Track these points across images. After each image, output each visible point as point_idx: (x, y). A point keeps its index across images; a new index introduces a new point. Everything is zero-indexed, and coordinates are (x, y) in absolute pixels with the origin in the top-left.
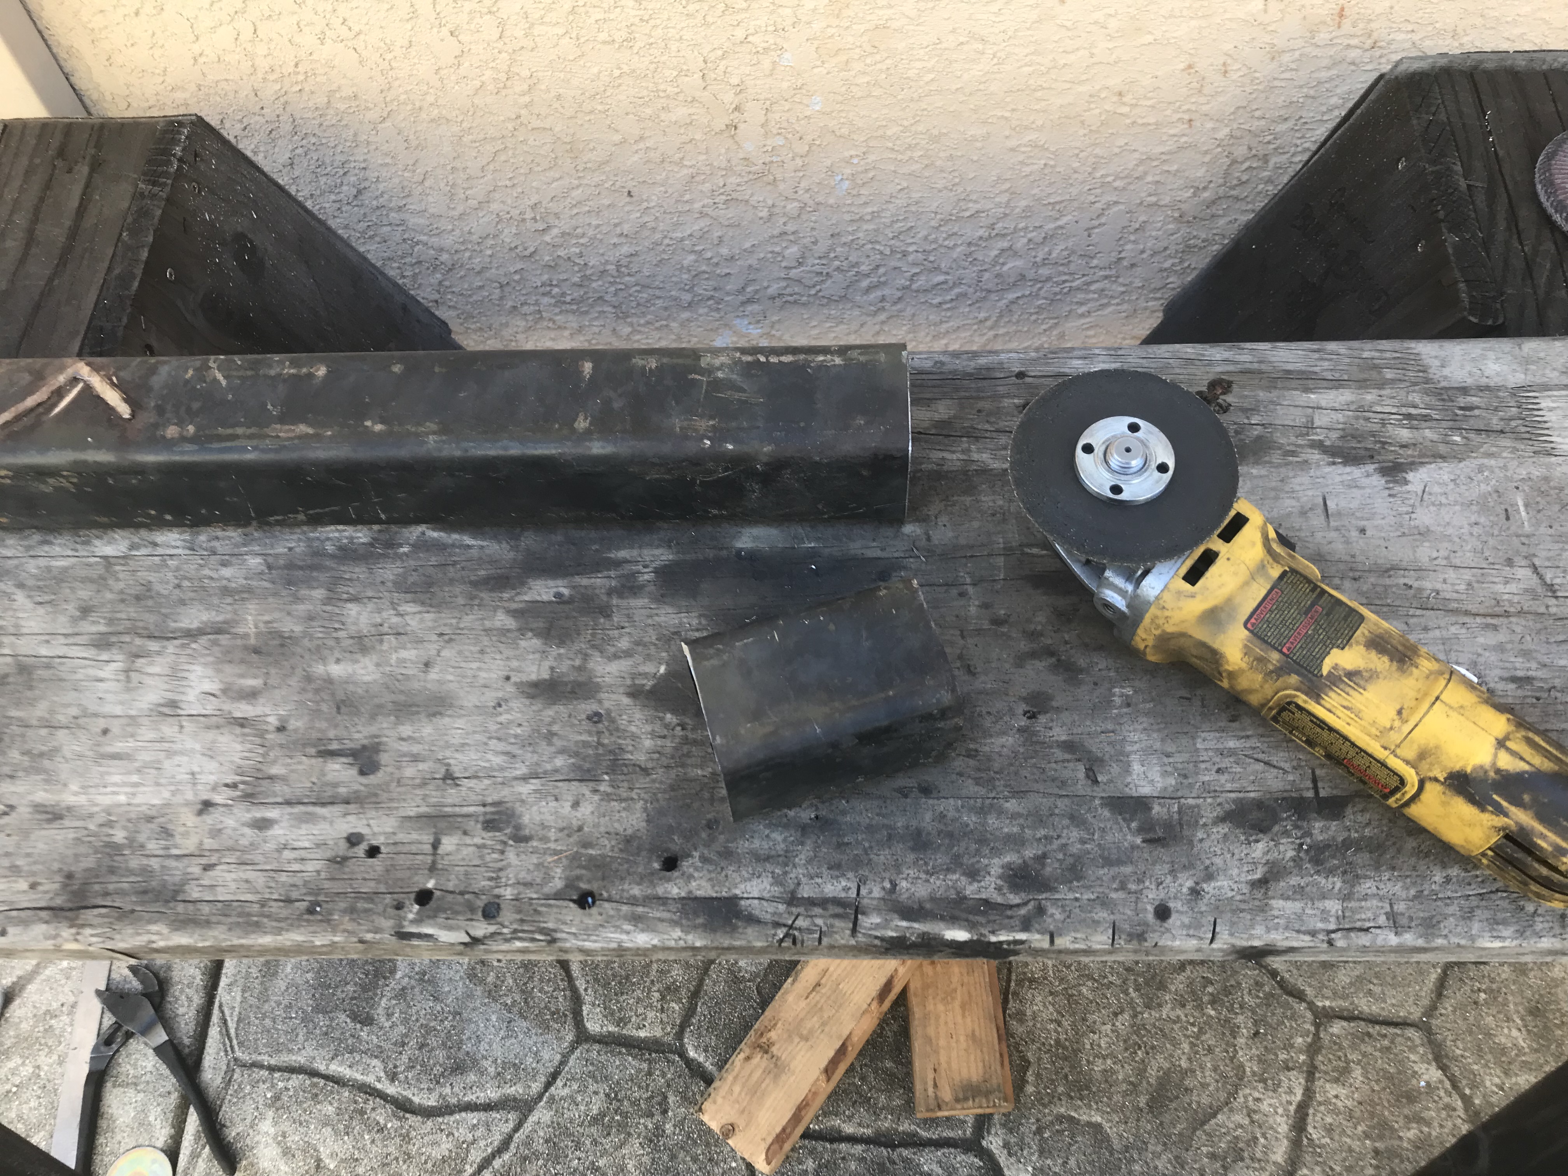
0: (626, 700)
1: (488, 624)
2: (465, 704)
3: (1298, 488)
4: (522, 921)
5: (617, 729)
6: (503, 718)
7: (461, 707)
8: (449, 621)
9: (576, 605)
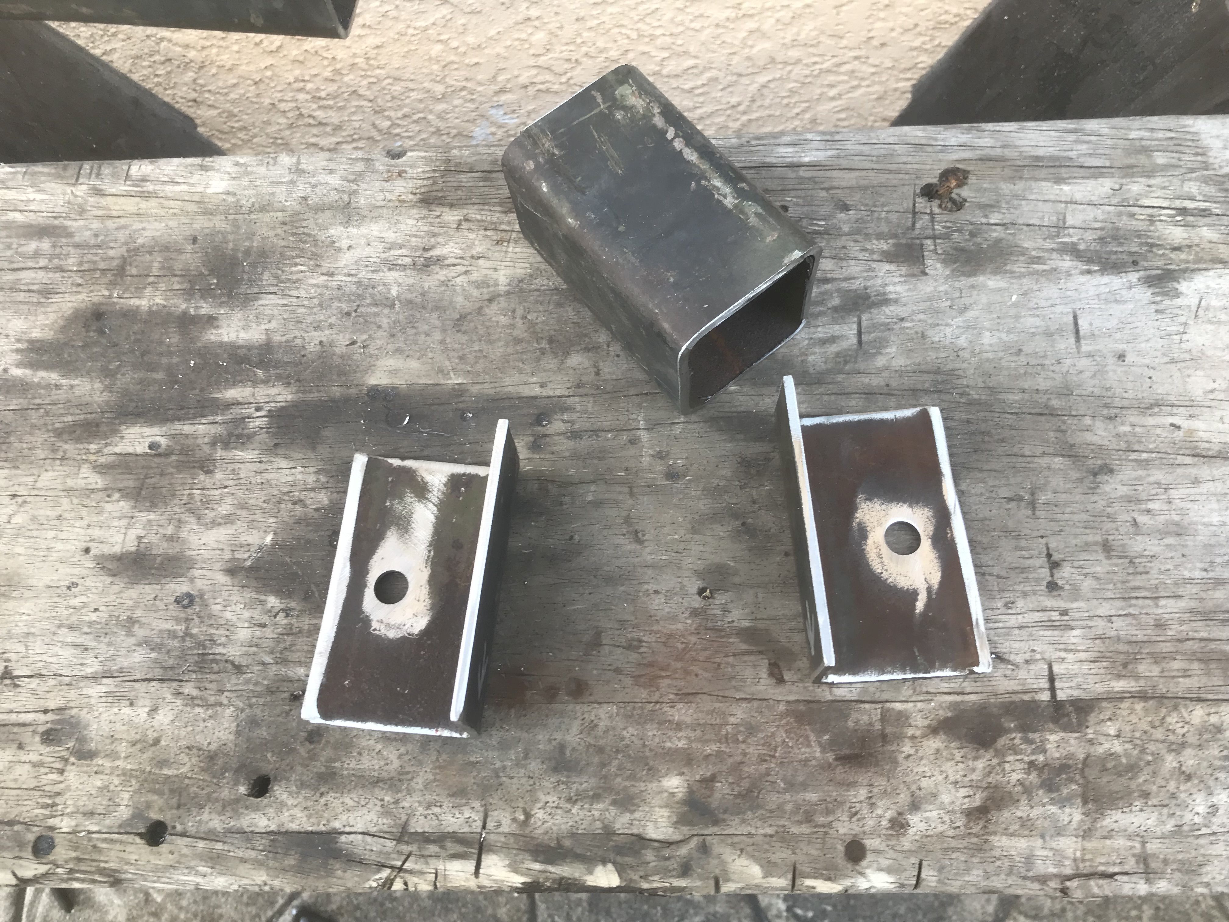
0: (223, 579)
1: (70, 483)
2: (34, 582)
3: (1043, 303)
4: (79, 860)
5: (210, 616)
6: (75, 602)
7: (29, 588)
8: (25, 479)
9: (174, 457)
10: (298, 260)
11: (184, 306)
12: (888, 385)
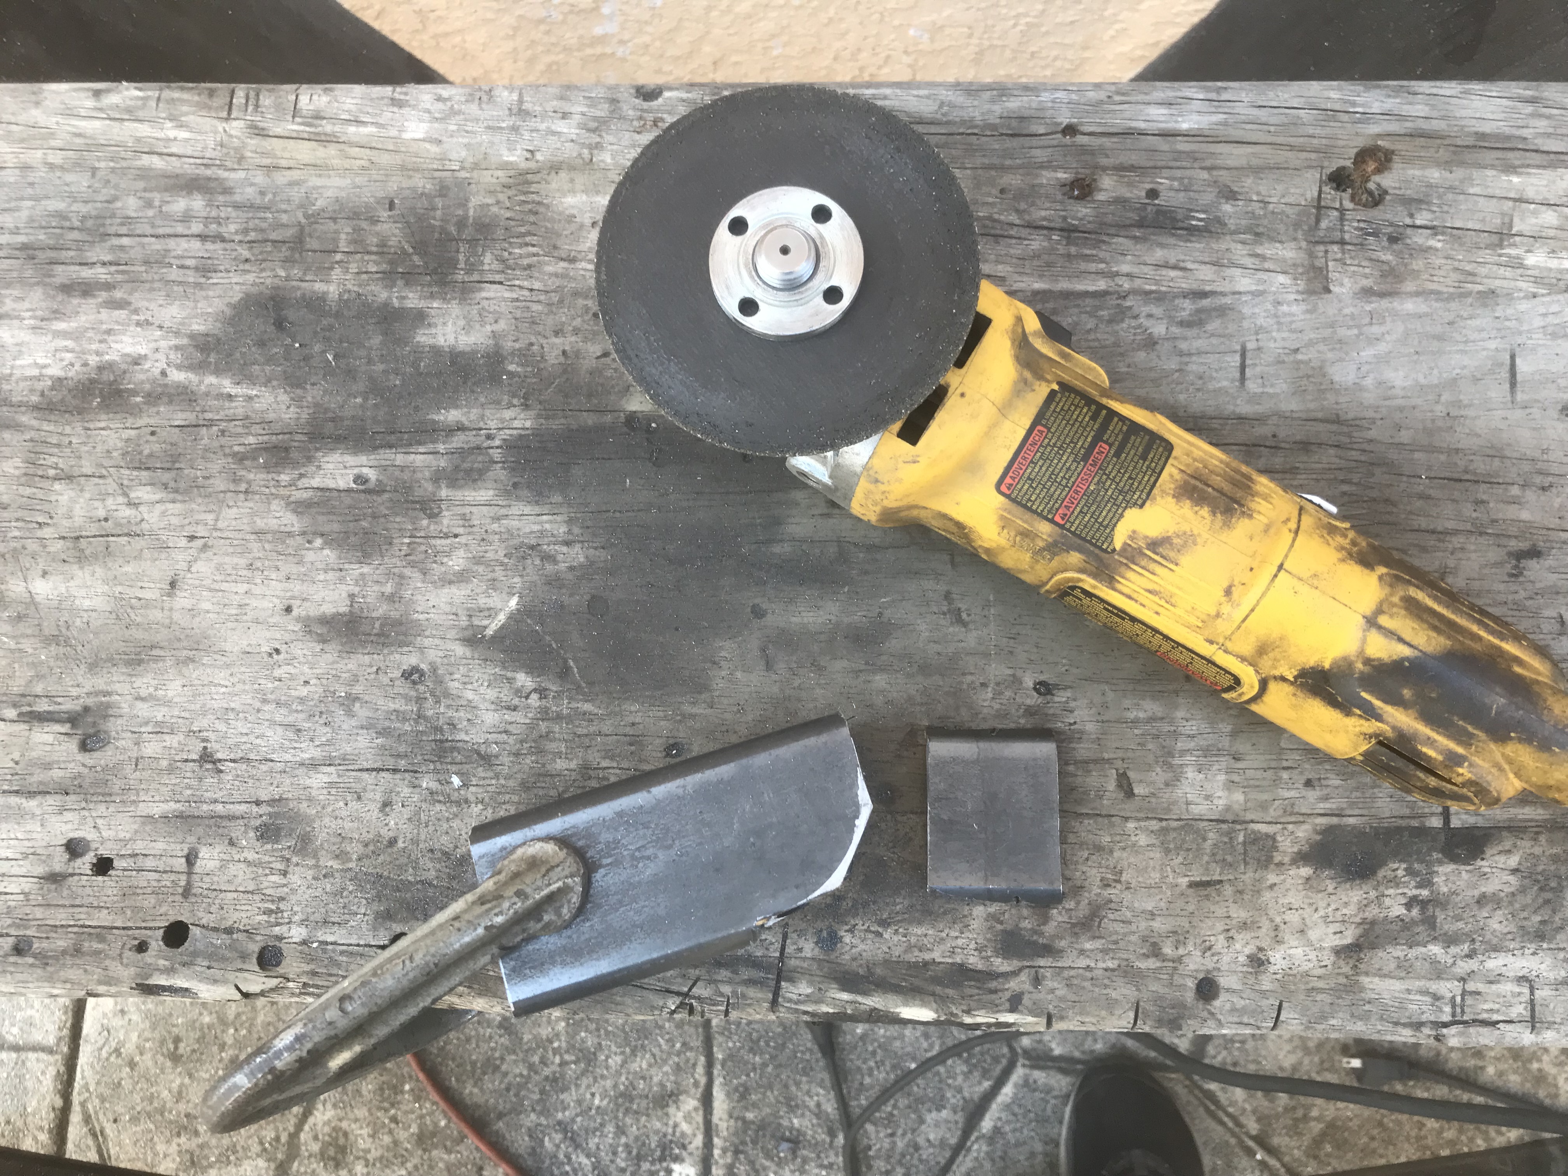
0: (460, 650)
1: (260, 523)
2: (228, 647)
3: (1475, 336)
5: (447, 695)
6: (279, 672)
7: (223, 653)
8: (203, 516)
9: (386, 496)
10: (528, 239)
11: (384, 295)
12: (1274, 436)
